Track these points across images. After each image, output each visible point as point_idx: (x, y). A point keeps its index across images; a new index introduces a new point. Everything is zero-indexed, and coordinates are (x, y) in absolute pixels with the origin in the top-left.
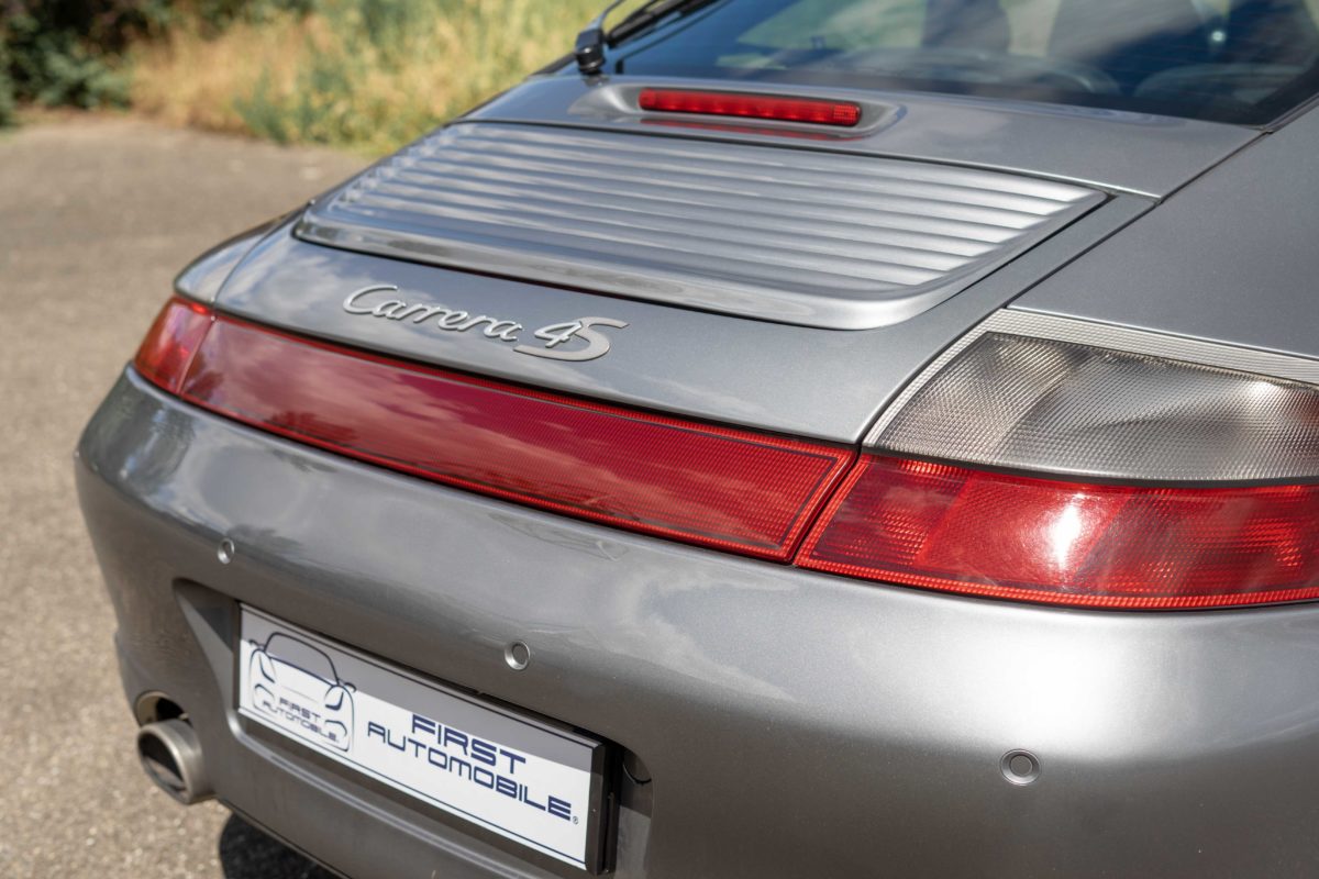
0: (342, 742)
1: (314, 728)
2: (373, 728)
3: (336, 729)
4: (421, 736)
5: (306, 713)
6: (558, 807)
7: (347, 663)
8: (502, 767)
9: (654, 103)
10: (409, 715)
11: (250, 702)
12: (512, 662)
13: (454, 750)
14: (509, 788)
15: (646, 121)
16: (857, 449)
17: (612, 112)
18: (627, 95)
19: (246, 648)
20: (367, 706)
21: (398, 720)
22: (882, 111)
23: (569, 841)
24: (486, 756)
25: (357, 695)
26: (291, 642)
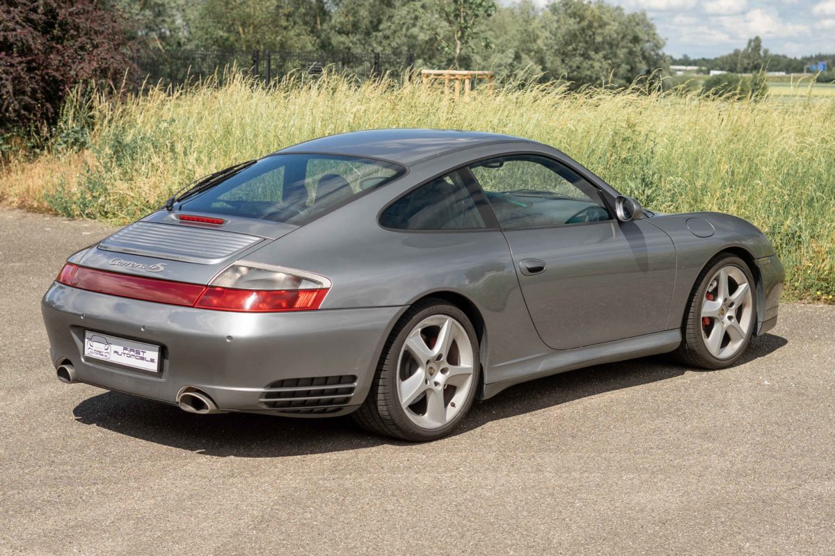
0: (108, 356)
1: (102, 355)
2: (116, 352)
3: (107, 354)
4: (125, 352)
5: (100, 352)
6: (152, 361)
7: (109, 338)
8: (141, 355)
9: (182, 218)
10: (123, 348)
11: (87, 353)
12: (142, 330)
13: (132, 353)
14: (142, 359)
15: (181, 222)
16: (207, 286)
17: (173, 220)
18: (177, 216)
19: (86, 340)
20: (114, 347)
21: (120, 349)
22: (227, 221)
23: (154, 367)
24: (138, 353)
25: (112, 346)
26: (98, 336)
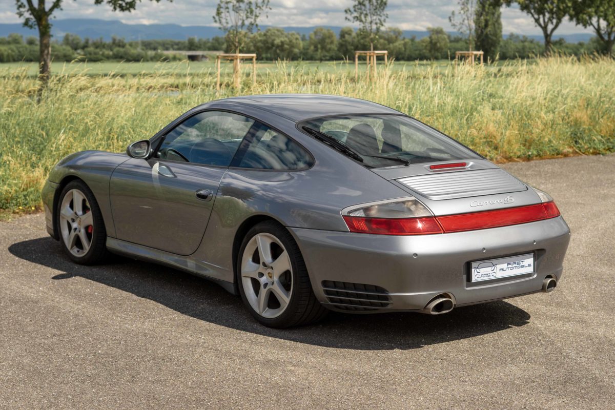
1: (489, 276)
2: (500, 270)
3: (494, 274)
4: (509, 266)
5: (487, 274)
6: (529, 265)
7: (494, 261)
8: (522, 264)
10: (507, 264)
11: (474, 279)
12: (534, 244)
13: (515, 265)
14: (522, 267)
16: (541, 203)
19: (473, 270)
20: (499, 267)
21: (504, 266)
22: (468, 164)
23: (530, 270)
24: (519, 263)
25: (497, 266)
26: (483, 263)
